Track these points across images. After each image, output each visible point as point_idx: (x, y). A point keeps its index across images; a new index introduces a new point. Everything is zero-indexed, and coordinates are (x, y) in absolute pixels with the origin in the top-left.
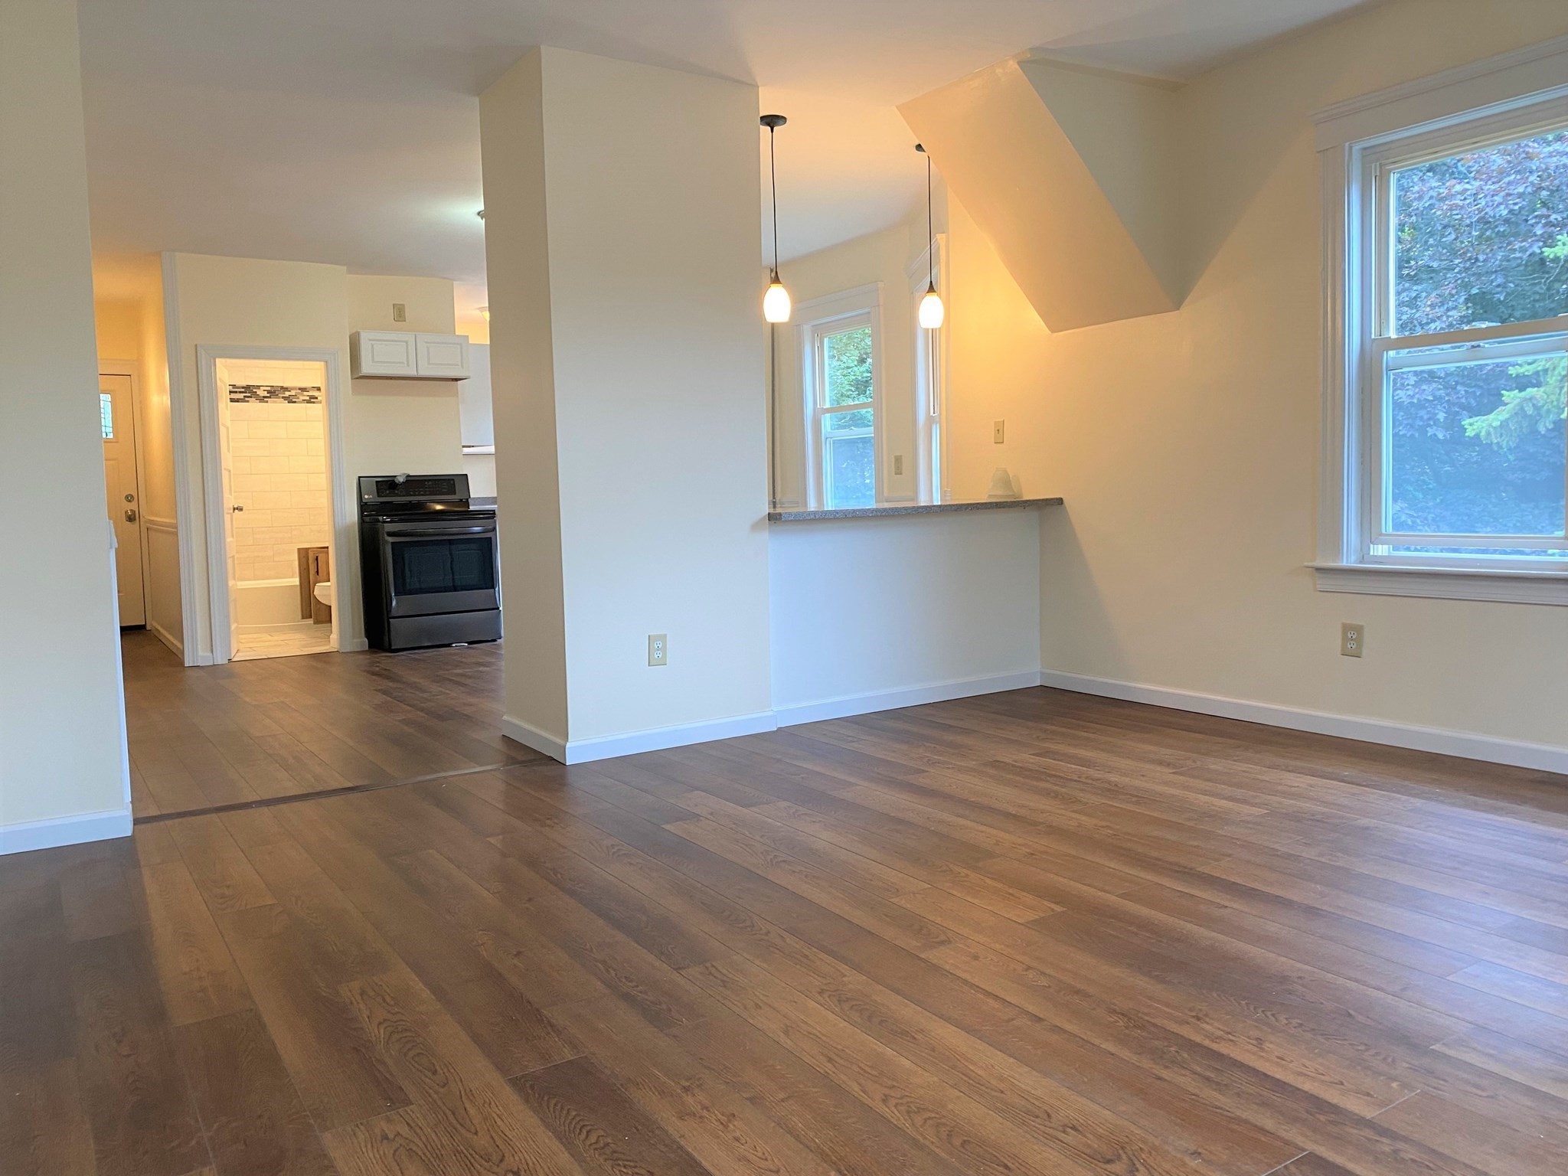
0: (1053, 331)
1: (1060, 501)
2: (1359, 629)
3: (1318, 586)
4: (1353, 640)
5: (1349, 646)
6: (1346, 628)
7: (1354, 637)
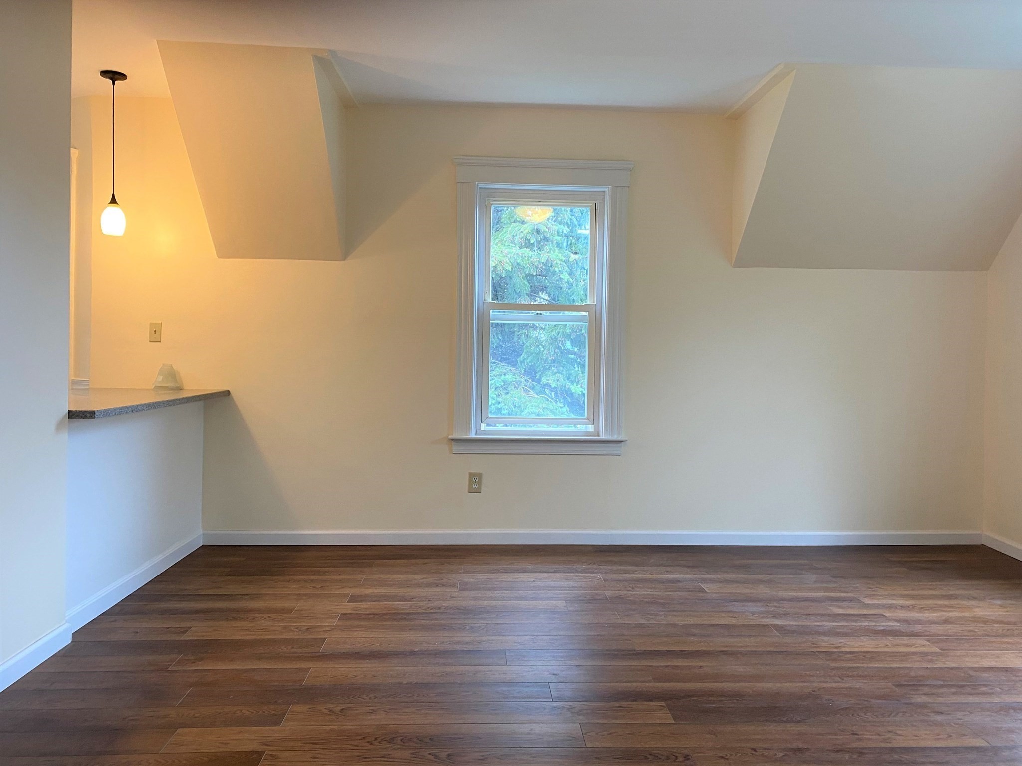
0: (219, 257)
1: (228, 393)
2: (479, 476)
3: (453, 451)
4: (475, 483)
5: (474, 487)
6: (471, 475)
7: (477, 481)
